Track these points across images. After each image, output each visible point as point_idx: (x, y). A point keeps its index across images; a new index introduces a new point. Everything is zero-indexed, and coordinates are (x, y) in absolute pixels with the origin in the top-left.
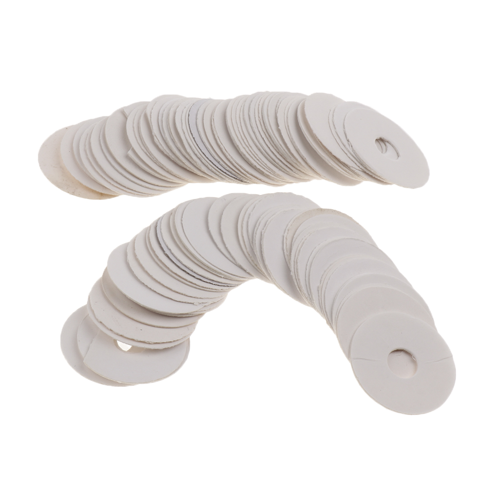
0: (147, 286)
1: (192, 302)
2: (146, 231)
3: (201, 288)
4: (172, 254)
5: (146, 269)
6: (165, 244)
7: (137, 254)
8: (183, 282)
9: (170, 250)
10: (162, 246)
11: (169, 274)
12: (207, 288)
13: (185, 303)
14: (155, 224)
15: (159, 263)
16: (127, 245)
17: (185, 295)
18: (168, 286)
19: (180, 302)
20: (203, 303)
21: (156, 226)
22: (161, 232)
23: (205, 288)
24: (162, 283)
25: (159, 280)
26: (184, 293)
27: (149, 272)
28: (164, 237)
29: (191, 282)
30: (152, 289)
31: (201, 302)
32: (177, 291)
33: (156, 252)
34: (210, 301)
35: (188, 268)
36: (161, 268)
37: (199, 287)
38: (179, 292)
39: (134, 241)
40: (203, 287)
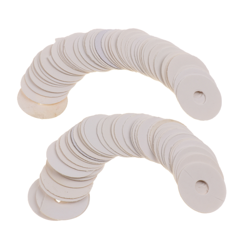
0: (64, 163)
1: (85, 170)
2: (66, 133)
3: (90, 163)
4: (77, 145)
5: (64, 154)
6: (74, 140)
7: (61, 146)
8: (81, 160)
9: (76, 143)
10: (73, 141)
11: (75, 156)
12: (93, 163)
13: (82, 171)
14: (71, 130)
15: (71, 150)
16: (56, 142)
17: (82, 167)
18: (74, 163)
19: (79, 170)
20: (91, 171)
21: (71, 131)
22: (73, 134)
23: (92, 163)
24: (71, 161)
25: (70, 160)
26: (82, 166)
27: (65, 155)
28: (74, 137)
29: (86, 160)
30: (67, 164)
31: (90, 170)
32: (78, 165)
33: (70, 145)
34: (94, 169)
35: (84, 153)
36: (71, 153)
37: (89, 163)
38: (79, 165)
39: (60, 139)
40: (91, 163)
